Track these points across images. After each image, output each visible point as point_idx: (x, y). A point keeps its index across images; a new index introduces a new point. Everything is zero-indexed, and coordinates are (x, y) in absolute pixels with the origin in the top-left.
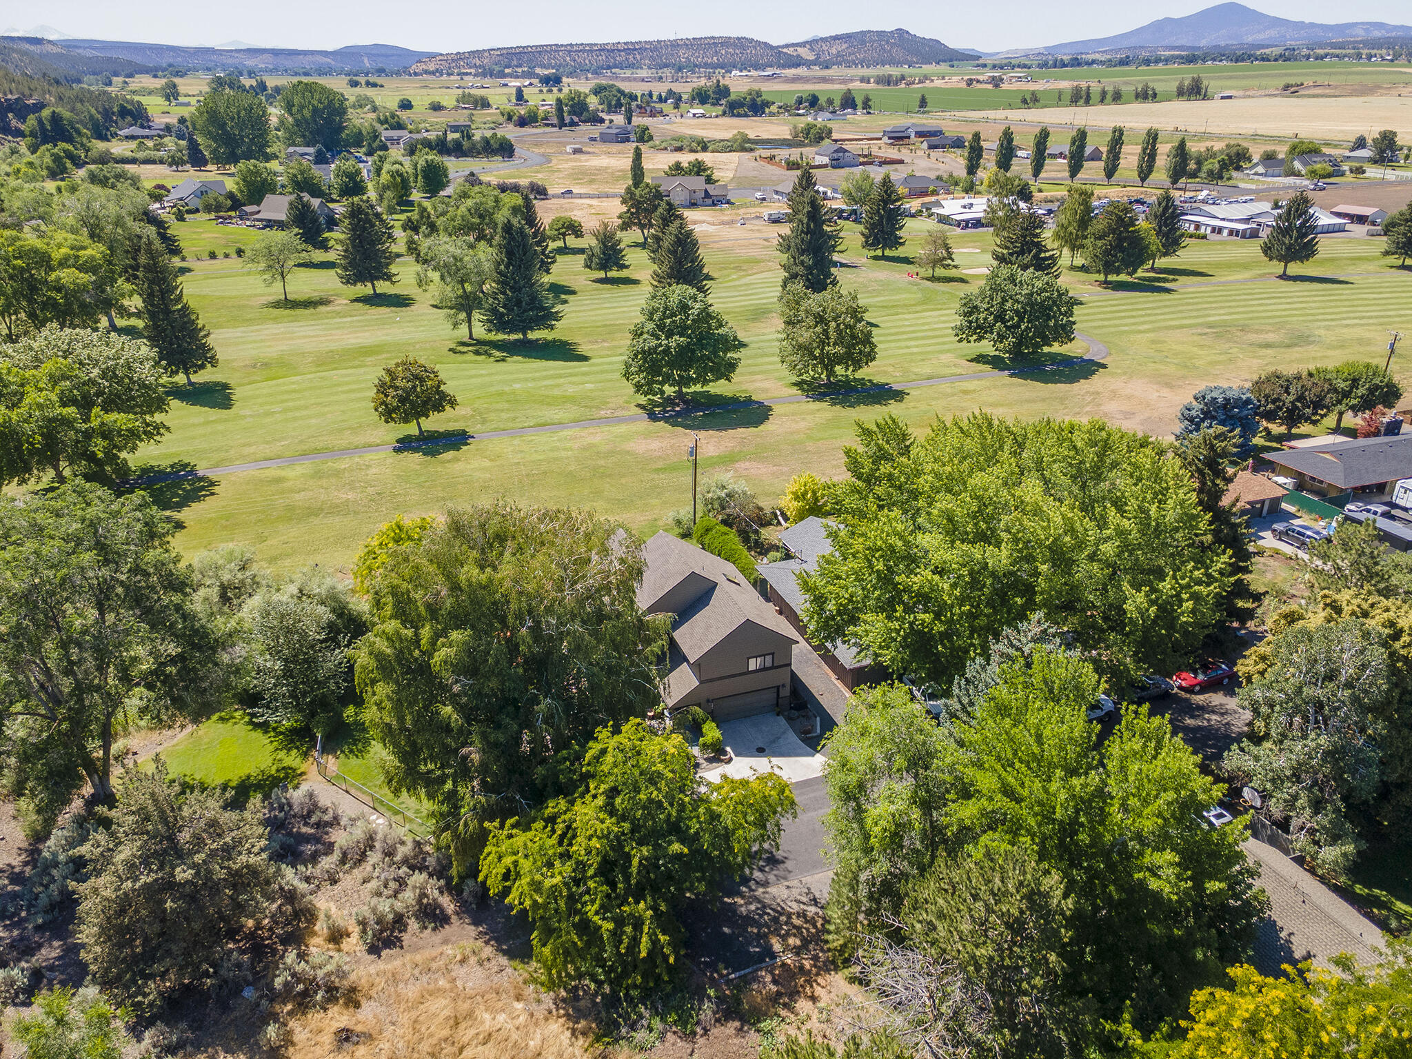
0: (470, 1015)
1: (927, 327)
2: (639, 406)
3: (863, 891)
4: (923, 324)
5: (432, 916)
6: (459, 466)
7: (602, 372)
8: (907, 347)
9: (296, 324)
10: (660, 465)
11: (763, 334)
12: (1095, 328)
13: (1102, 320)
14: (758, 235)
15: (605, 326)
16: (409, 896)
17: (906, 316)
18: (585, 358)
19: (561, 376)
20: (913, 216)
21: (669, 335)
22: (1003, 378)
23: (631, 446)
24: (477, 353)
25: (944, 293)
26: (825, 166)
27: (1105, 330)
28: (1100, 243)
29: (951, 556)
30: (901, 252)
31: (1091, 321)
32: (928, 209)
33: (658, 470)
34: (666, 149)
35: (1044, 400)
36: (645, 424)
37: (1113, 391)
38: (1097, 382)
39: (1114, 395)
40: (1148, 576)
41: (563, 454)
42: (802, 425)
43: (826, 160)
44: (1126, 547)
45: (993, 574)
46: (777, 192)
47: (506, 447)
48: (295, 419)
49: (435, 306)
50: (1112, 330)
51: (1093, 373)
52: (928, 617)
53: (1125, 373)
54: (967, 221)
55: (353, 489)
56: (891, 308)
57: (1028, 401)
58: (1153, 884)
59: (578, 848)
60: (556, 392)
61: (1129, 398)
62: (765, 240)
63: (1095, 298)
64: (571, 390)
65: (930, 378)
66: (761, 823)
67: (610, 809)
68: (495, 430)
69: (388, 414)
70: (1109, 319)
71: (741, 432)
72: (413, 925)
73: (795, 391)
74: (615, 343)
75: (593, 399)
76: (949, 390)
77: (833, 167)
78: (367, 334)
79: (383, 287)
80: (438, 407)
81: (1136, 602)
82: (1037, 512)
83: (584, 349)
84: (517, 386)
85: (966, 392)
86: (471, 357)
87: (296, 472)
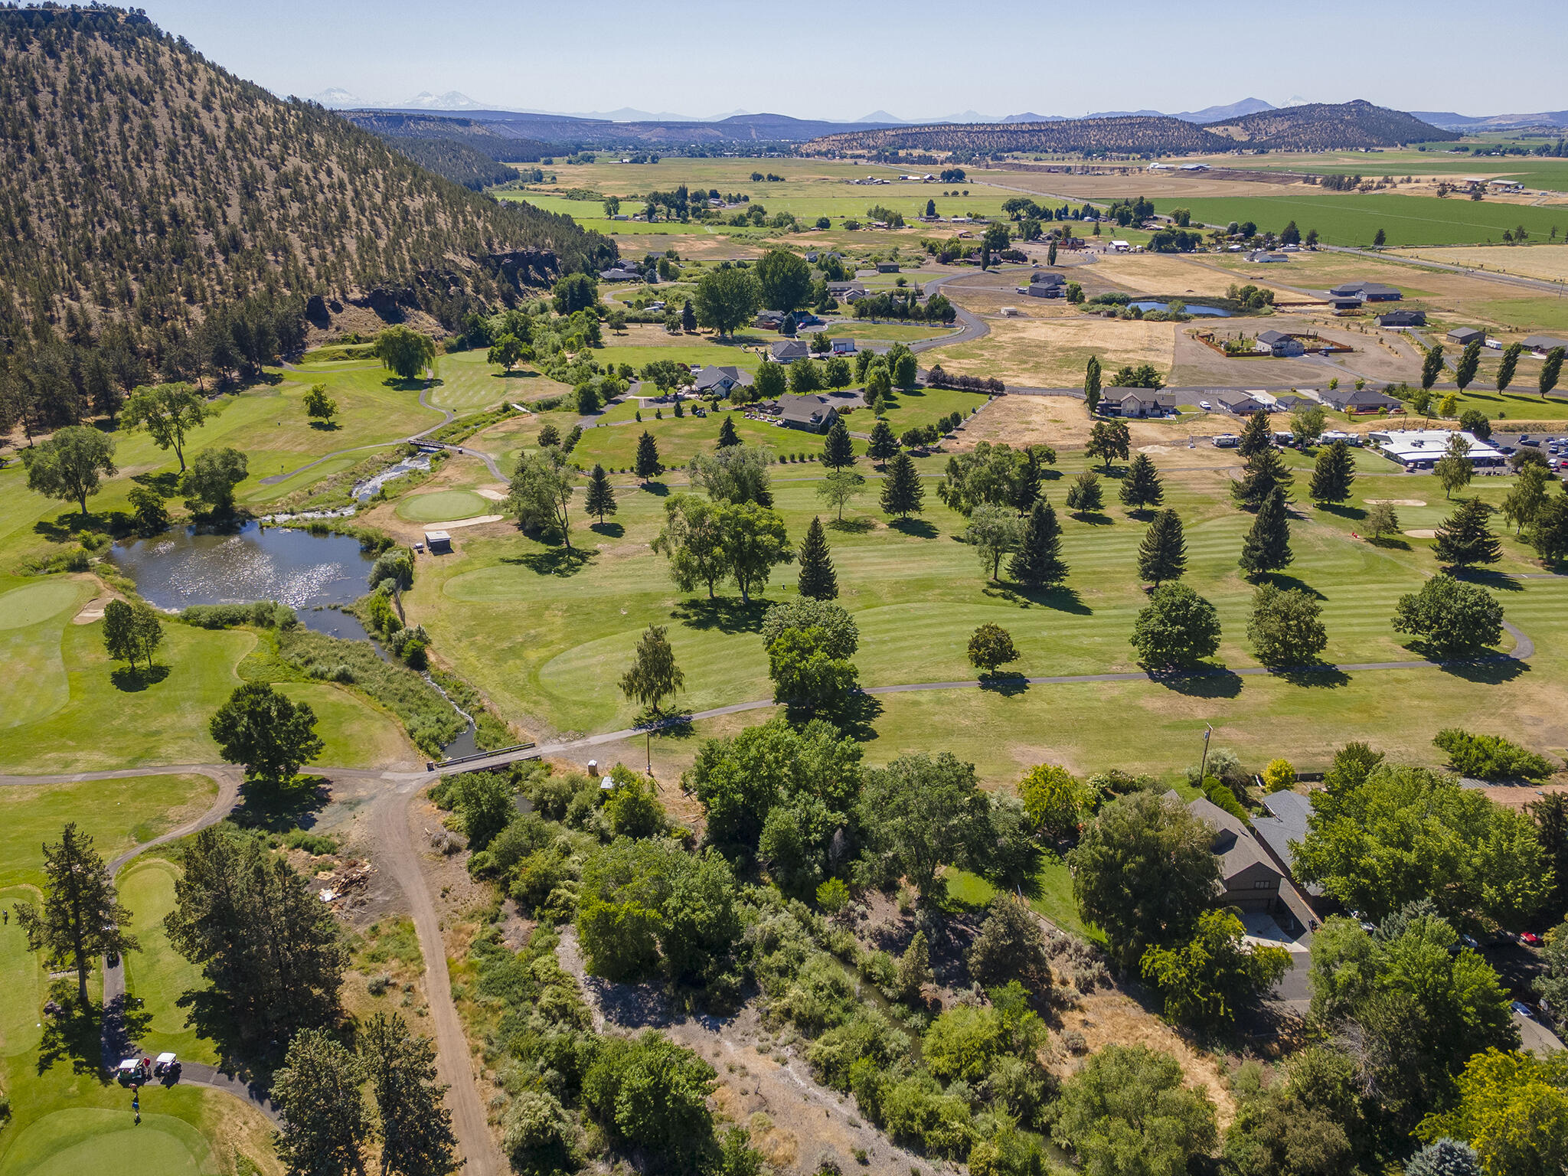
0: (1136, 1027)
1: (1368, 603)
2: (1139, 664)
3: (1326, 1009)
4: (1365, 599)
5: (1104, 982)
6: (1028, 706)
7: (1105, 626)
8: (1350, 625)
9: (862, 548)
10: (1165, 722)
11: (1226, 596)
12: (1527, 620)
13: (1535, 610)
14: (1207, 463)
15: (1094, 573)
16: (1095, 971)
17: (1350, 587)
18: (1087, 611)
19: (1073, 627)
20: (1360, 446)
22: (1435, 669)
23: (1141, 702)
24: (1005, 597)
25: (1386, 561)
26: (1267, 354)
27: (1535, 624)
28: (1545, 530)
29: (1384, 852)
30: (1347, 503)
31: (1525, 610)
32: (1376, 441)
33: (1165, 727)
34: (1098, 313)
35: (1465, 697)
36: (1147, 683)
37: (1529, 696)
38: (1518, 684)
39: (1529, 699)
41: (1096, 704)
42: (1266, 698)
43: (1267, 348)
45: (1407, 865)
46: (1221, 402)
47: (1049, 690)
48: (902, 649)
49: (958, 539)
50: (1543, 624)
51: (1517, 674)
52: (1367, 881)
53: (1544, 677)
54: (1415, 462)
55: (966, 717)
56: (1337, 576)
57: (1451, 697)
58: (1465, 1019)
59: (1193, 962)
60: (1075, 643)
61: (1543, 703)
62: (1216, 471)
63: (1534, 581)
64: (1086, 642)
65: (1369, 662)
66: (1276, 969)
67: (1205, 947)
68: (1042, 675)
70: (1543, 610)
71: (1220, 700)
72: (1097, 985)
73: (1257, 662)
74: (1107, 594)
75: (1104, 654)
76: (1384, 677)
77: (1276, 355)
78: (915, 565)
79: (914, 515)
82: (1436, 836)
83: (1085, 598)
84: (1045, 634)
85: (1398, 681)
86: (1001, 600)
87: (925, 696)
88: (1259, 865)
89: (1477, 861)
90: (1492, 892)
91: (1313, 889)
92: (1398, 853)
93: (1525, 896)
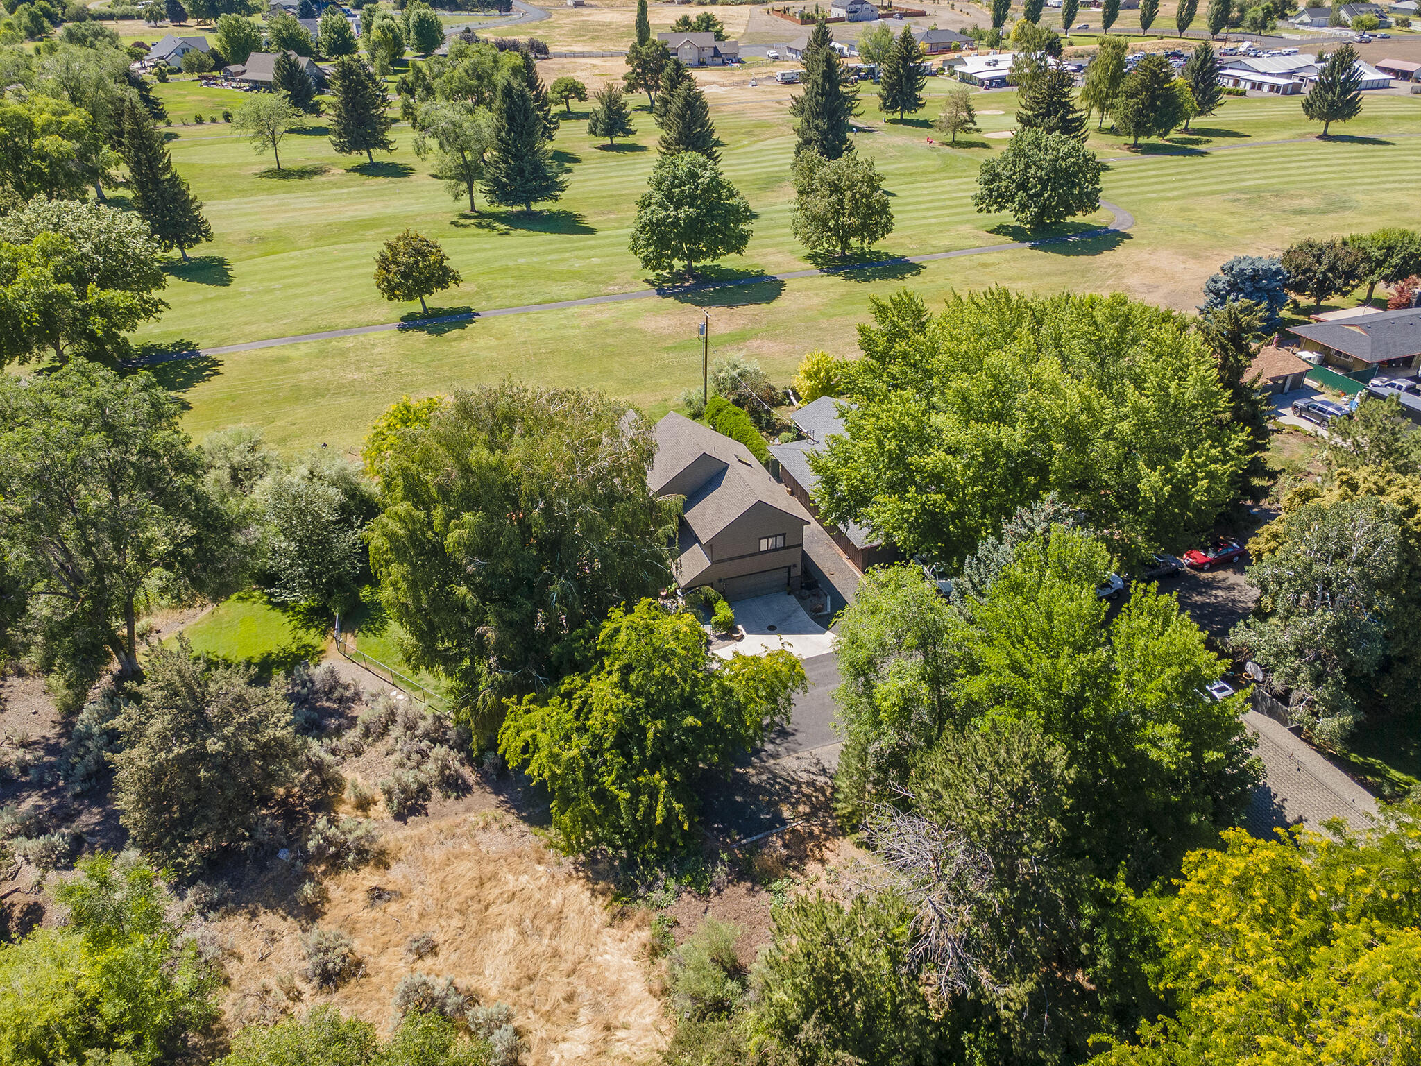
0: (494, 876)
1: (946, 196)
2: (647, 281)
3: (871, 762)
4: (942, 193)
5: (454, 786)
6: (465, 345)
7: (610, 245)
8: (925, 218)
9: (292, 195)
10: (670, 343)
11: (776, 204)
12: (1122, 195)
13: (1130, 186)
14: (770, 97)
15: (612, 196)
16: (431, 767)
17: (924, 185)
18: (591, 231)
19: (566, 250)
20: (934, 75)
21: (678, 206)
22: (1023, 249)
23: (639, 323)
24: (480, 226)
25: (964, 159)
26: (841, 20)
27: (1132, 198)
28: (1131, 102)
29: (965, 437)
30: (920, 115)
31: (1118, 188)
32: (950, 67)
33: (667, 349)
34: (673, 2)
35: (1064, 273)
36: (654, 301)
37: (1137, 264)
38: (1120, 254)
39: (1138, 267)
40: (1164, 454)
41: (571, 332)
42: (816, 301)
43: (842, 13)
44: (1143, 425)
45: (1007, 454)
46: (790, 50)
47: (512, 325)
48: (296, 296)
49: (435, 176)
50: (1140, 197)
51: (1117, 244)
52: (939, 498)
53: (1150, 244)
54: (991, 80)
55: (359, 369)
56: (910, 176)
57: (1048, 274)
58: (1154, 754)
59: (594, 722)
60: (562, 267)
61: (1153, 270)
62: (779, 102)
63: (1124, 163)
64: (577, 265)
65: (948, 250)
66: (772, 697)
67: (624, 685)
68: (500, 307)
69: (391, 291)
70: (1137, 186)
71: (753, 308)
72: (436, 794)
73: (808, 265)
74: (621, 215)
75: (600, 275)
76: (968, 263)
77: (851, 21)
78: (365, 206)
79: (380, 155)
80: (442, 284)
81: (1150, 481)
82: (1054, 390)
83: (590, 221)
84: (522, 261)
85: (984, 265)
86: (474, 230)
87: (300, 352)
88: (760, 507)
89: (1125, 427)
90: (1155, 477)
91: (858, 535)
92: (991, 431)
93: (1211, 476)
